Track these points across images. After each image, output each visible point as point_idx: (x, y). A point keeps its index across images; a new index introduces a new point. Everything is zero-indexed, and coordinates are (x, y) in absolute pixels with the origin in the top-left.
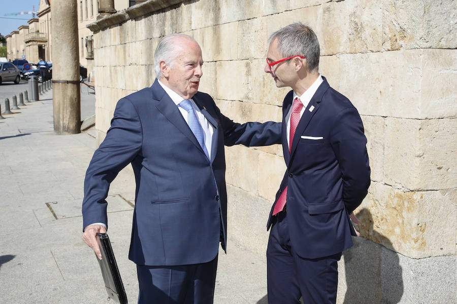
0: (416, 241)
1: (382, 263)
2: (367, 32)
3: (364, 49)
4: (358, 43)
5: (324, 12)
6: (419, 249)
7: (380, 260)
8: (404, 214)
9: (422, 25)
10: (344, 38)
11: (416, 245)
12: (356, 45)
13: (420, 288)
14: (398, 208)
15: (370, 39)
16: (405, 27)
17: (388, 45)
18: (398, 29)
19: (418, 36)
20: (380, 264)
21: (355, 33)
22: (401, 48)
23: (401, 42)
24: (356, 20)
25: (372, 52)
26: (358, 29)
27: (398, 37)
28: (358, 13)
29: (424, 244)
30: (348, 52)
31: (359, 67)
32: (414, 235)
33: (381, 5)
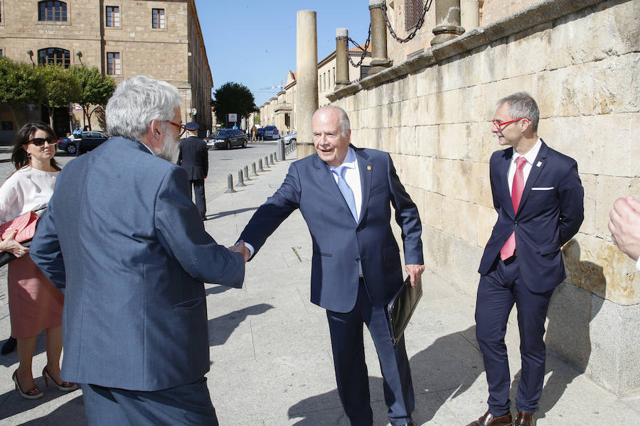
0: (625, 290)
1: (593, 309)
2: (579, 97)
3: (576, 113)
4: (570, 108)
5: (539, 80)
6: (628, 297)
7: (591, 306)
8: (615, 264)
9: (630, 91)
10: (557, 104)
11: (625, 293)
12: (569, 109)
13: (627, 332)
14: (609, 259)
15: (581, 104)
16: (615, 93)
17: (599, 109)
18: (608, 94)
19: (626, 102)
20: (590, 310)
21: (567, 98)
22: (612, 112)
23: (611, 107)
24: (569, 87)
25: (584, 115)
26: (570, 95)
27: (608, 102)
28: (570, 80)
29: (632, 292)
30: (561, 115)
31: (572, 129)
32: (624, 284)
33: (592, 74)
